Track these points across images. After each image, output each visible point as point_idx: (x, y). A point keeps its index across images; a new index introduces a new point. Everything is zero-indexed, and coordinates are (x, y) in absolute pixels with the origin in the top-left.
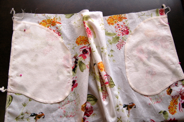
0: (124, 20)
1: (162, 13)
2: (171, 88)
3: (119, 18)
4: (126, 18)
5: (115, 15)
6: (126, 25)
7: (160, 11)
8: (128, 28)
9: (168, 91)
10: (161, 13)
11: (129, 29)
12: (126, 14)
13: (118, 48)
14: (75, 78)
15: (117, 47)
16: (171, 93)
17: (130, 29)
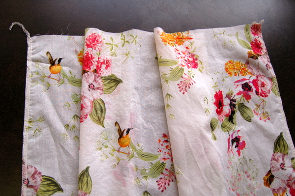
0: (187, 43)
1: (256, 32)
2: (273, 173)
3: (177, 38)
4: (191, 39)
5: (170, 33)
6: (191, 50)
7: (251, 28)
8: (195, 57)
9: (266, 179)
10: (254, 32)
11: (196, 59)
12: (190, 31)
13: (180, 91)
15: (179, 87)
16: (270, 183)
17: (198, 59)
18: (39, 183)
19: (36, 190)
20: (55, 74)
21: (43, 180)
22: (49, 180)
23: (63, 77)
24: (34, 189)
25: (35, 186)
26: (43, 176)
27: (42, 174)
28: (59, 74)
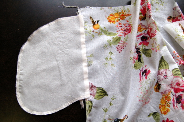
14: (144, 68)
18: (95, 92)
19: (94, 96)
20: (96, 29)
21: (97, 90)
22: (101, 89)
23: (101, 31)
24: (93, 95)
25: (93, 94)
26: (97, 88)
27: (96, 87)
28: (98, 29)
